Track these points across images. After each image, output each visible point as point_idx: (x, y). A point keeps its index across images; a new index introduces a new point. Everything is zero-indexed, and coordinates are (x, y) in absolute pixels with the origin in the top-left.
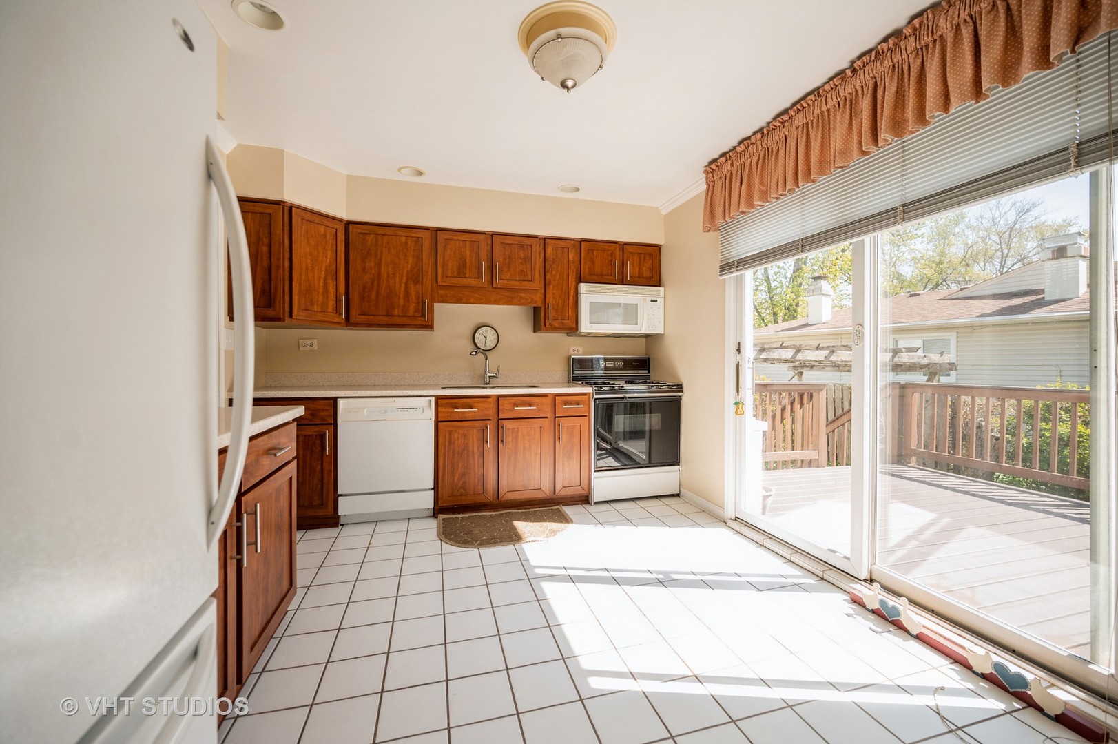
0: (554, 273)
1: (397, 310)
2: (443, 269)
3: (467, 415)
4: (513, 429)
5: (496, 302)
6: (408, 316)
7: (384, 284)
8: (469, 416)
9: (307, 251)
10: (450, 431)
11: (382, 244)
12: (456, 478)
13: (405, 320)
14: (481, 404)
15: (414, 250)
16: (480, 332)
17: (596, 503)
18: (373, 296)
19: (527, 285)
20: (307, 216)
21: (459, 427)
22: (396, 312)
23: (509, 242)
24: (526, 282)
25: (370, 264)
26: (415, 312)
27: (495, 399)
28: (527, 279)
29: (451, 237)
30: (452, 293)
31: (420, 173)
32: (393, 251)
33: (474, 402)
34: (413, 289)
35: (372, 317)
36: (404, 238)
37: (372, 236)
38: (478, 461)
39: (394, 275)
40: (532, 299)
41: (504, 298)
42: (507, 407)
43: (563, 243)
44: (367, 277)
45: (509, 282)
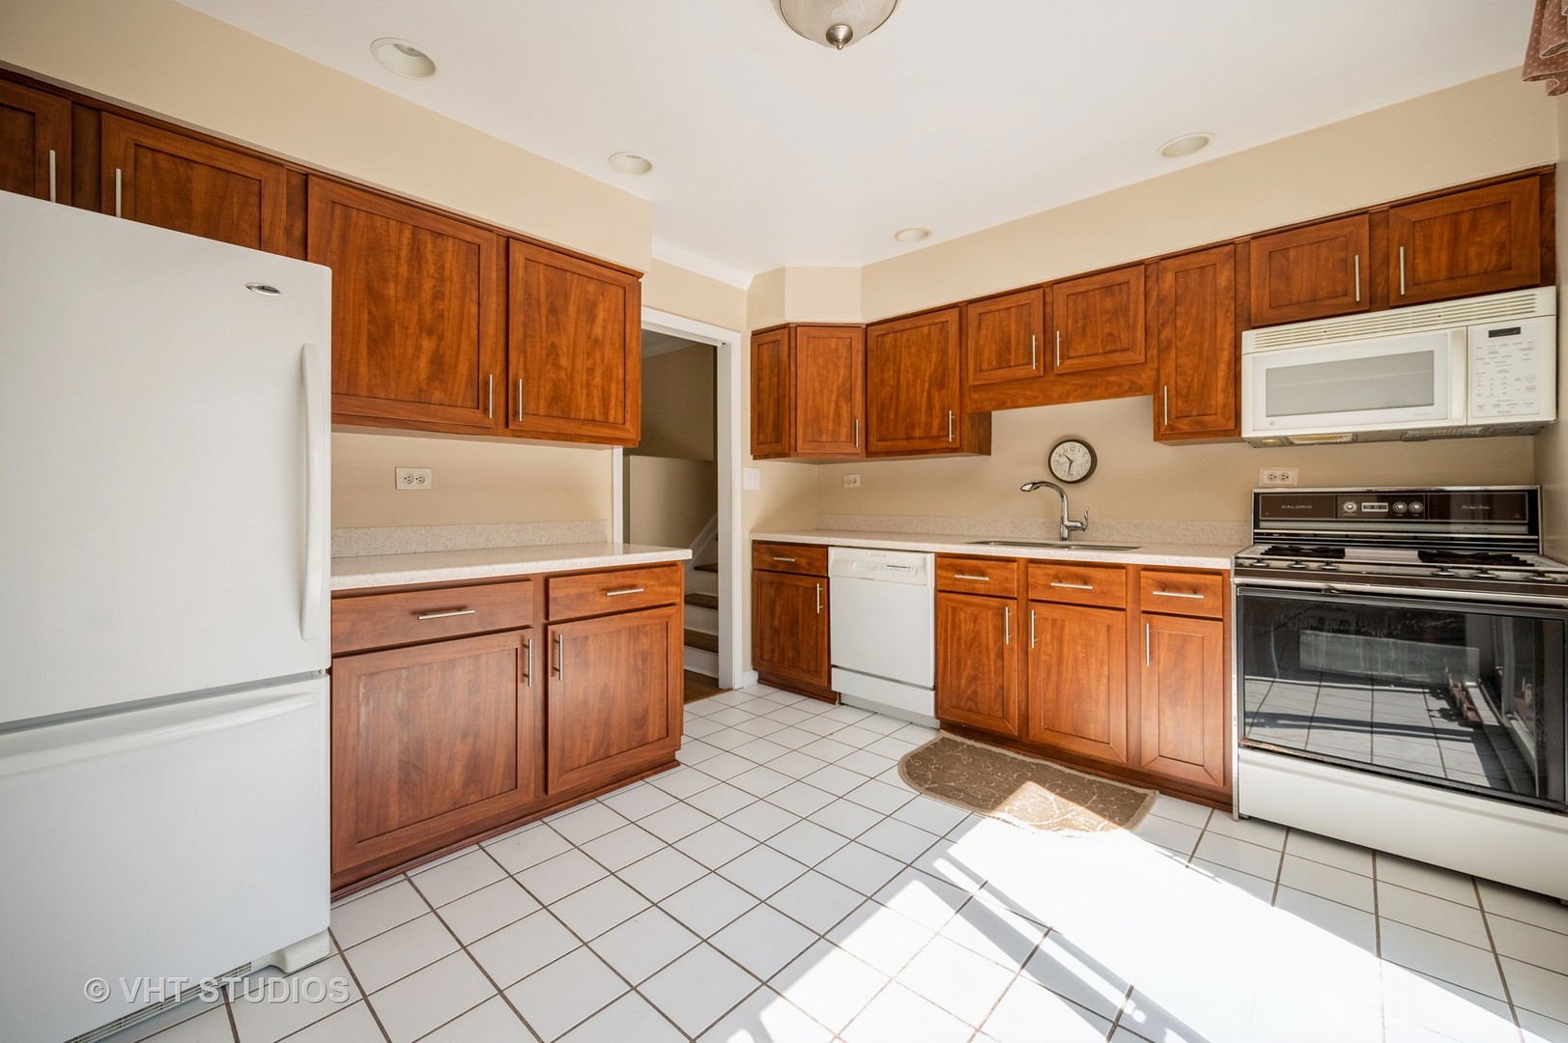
0: (1179, 323)
1: (917, 430)
2: (976, 359)
3: (977, 586)
4: (1054, 621)
5: (1063, 399)
6: (932, 437)
7: (903, 397)
8: (981, 589)
9: (815, 373)
10: (954, 609)
11: (902, 343)
12: (963, 682)
13: (927, 444)
14: (998, 571)
15: (938, 343)
16: (1062, 452)
17: (1241, 817)
18: (892, 415)
19: (1118, 358)
20: (813, 332)
21: (967, 604)
22: (917, 433)
23: (1081, 289)
24: (1117, 354)
25: (889, 374)
26: (940, 430)
27: (1022, 564)
28: (1119, 347)
29: (986, 309)
30: (991, 395)
31: (926, 234)
32: (913, 350)
33: (989, 567)
34: (937, 397)
35: (890, 443)
36: (926, 328)
37: (891, 335)
38: (995, 663)
39: (914, 381)
40: (1132, 382)
41: (1076, 390)
42: (1042, 581)
43: (1201, 258)
44: (885, 392)
45: (1085, 360)
